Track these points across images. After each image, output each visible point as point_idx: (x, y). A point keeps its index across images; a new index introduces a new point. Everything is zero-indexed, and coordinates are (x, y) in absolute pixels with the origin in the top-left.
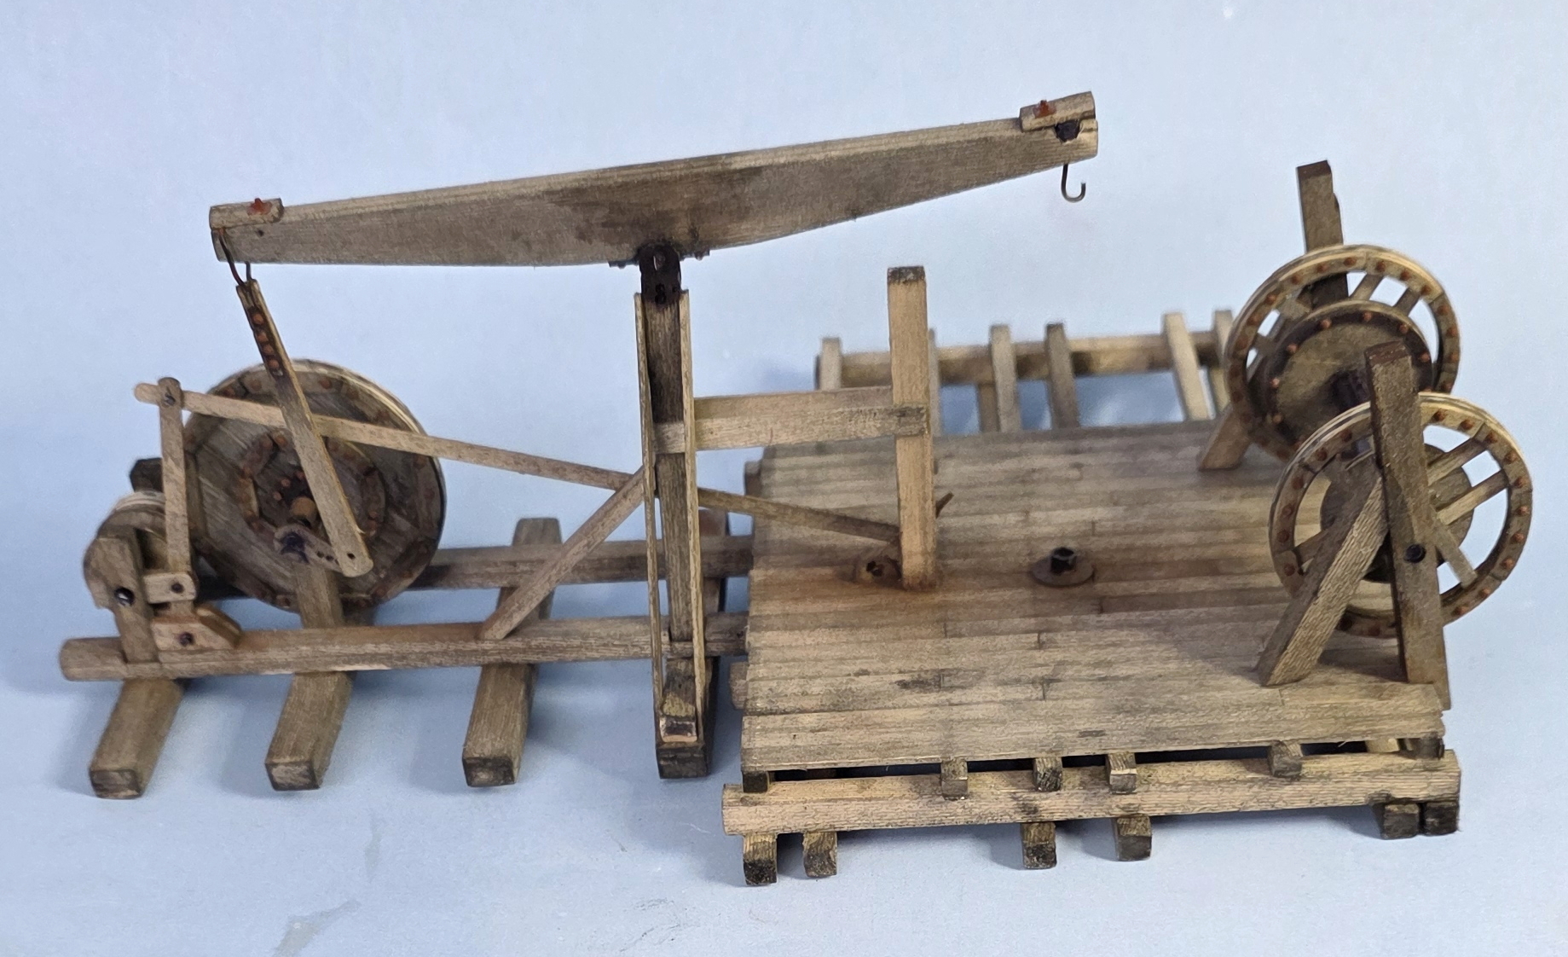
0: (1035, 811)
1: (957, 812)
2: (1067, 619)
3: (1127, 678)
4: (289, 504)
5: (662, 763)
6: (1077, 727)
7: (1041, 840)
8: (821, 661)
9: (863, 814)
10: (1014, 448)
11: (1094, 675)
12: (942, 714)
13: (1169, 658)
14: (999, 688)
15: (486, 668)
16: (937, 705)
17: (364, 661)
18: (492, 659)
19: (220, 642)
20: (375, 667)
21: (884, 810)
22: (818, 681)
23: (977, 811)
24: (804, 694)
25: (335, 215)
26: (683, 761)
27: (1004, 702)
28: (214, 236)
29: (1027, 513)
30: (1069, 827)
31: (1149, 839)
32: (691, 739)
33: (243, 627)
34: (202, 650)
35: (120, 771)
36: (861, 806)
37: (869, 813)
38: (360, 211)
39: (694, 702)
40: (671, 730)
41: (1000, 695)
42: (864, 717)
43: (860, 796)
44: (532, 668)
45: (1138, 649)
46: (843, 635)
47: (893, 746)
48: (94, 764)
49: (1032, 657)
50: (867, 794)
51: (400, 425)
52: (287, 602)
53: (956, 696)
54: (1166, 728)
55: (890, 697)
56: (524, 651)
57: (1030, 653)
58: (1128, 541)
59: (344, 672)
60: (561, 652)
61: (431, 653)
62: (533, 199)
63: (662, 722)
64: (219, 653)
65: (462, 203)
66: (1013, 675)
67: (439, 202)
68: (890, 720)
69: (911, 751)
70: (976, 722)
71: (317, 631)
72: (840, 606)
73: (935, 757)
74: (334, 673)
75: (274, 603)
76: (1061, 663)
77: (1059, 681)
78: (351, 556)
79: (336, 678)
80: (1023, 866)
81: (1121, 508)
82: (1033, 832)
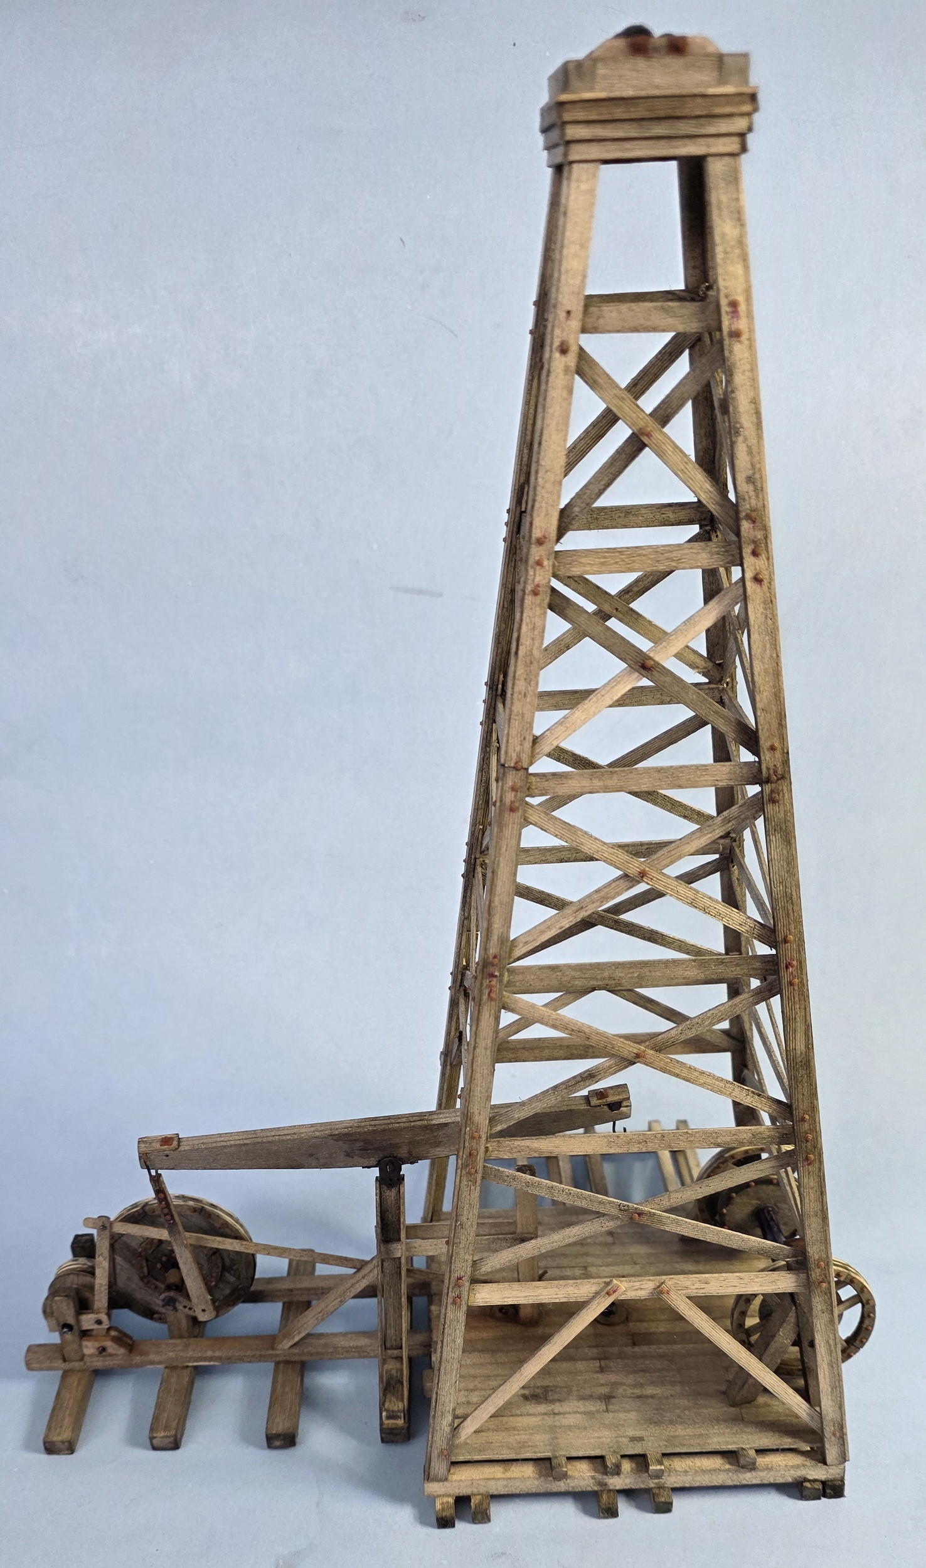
0: (606, 1484)
1: (561, 1486)
2: (614, 1350)
3: (652, 1397)
4: (167, 1271)
5: (383, 1435)
6: (628, 1434)
7: (609, 1503)
8: (476, 1377)
9: (506, 1486)
11: (633, 1393)
12: (549, 1421)
13: (675, 1382)
14: (581, 1402)
15: (277, 1363)
16: (546, 1414)
17: (205, 1361)
18: (281, 1359)
19: (122, 1351)
20: (212, 1363)
21: (518, 1483)
22: (476, 1393)
23: (572, 1485)
24: (468, 1403)
25: (210, 1145)
26: (395, 1435)
27: (584, 1413)
28: (140, 1158)
29: (585, 1268)
30: (627, 1494)
31: (671, 1504)
32: (400, 1422)
33: (134, 1338)
34: (111, 1355)
35: (63, 1442)
36: (505, 1483)
37: (511, 1485)
38: (225, 1144)
39: (402, 1401)
40: (388, 1418)
41: (581, 1406)
42: (504, 1421)
43: (504, 1476)
44: (303, 1364)
45: (658, 1374)
46: (487, 1357)
47: (523, 1445)
48: (46, 1436)
49: (598, 1379)
50: (508, 1475)
52: (160, 1319)
53: (557, 1407)
54: (680, 1437)
55: (518, 1407)
56: (299, 1355)
57: (596, 1376)
59: (193, 1366)
60: (322, 1355)
61: (245, 1356)
62: (321, 1138)
63: (384, 1414)
64: (120, 1357)
65: (283, 1140)
66: (587, 1392)
67: (270, 1139)
68: (520, 1425)
69: (534, 1449)
70: (570, 1428)
71: (178, 1341)
72: (484, 1335)
73: (548, 1454)
74: (187, 1367)
75: (152, 1318)
76: (615, 1384)
77: (614, 1397)
78: (204, 1310)
79: (189, 1370)
80: (599, 1517)
81: (638, 1267)
82: (605, 1496)
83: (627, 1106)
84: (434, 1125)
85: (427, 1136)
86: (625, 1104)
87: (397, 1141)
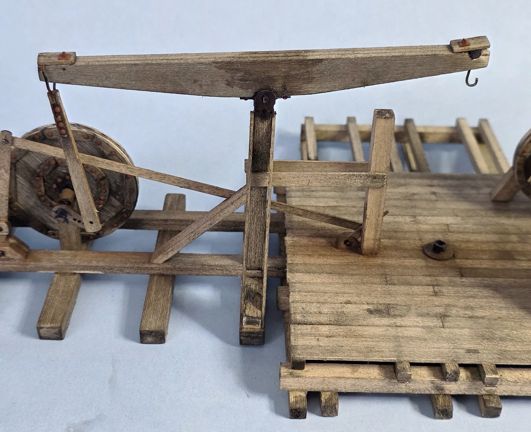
0: (442, 389)
1: (403, 388)
2: (446, 279)
3: (483, 318)
4: (60, 191)
5: (242, 338)
6: (464, 346)
7: (445, 406)
8: (326, 293)
9: (354, 385)
10: (402, 181)
11: (465, 314)
12: (392, 331)
13: (501, 307)
14: (420, 318)
15: (152, 275)
16: (389, 326)
17: (90, 270)
18: (155, 272)
19: (18, 256)
20: (96, 272)
21: (365, 384)
22: (326, 305)
23: (413, 387)
24: (320, 313)
25: (104, 63)
26: (253, 338)
27: (423, 327)
28: (39, 69)
29: (415, 216)
30: (460, 398)
31: (500, 409)
32: (258, 328)
33: (30, 248)
34: (9, 259)
36: (353, 382)
37: (357, 384)
38: (117, 63)
39: (261, 310)
40: (248, 323)
41: (421, 322)
42: (353, 330)
43: (352, 376)
44: (174, 276)
45: (485, 300)
46: (335, 279)
47: (370, 350)
49: (433, 300)
50: (356, 375)
51: (122, 160)
52: (54, 234)
53: (398, 321)
54: (509, 351)
55: (364, 319)
56: (171, 269)
57: (431, 298)
58: (466, 237)
59: (80, 273)
60: (190, 271)
61: (125, 267)
62: (207, 65)
63: (245, 319)
64: (17, 261)
65: (170, 64)
66: (425, 311)
67: (159, 62)
68: (366, 333)
69: (381, 354)
70: (411, 338)
71: (68, 252)
72: (331, 261)
73: (393, 359)
74: (75, 274)
75: (46, 234)
76: (448, 305)
77: (449, 316)
78: (91, 223)
79: (76, 277)
80: (435, 417)
81: (459, 218)
82: (441, 399)
83: (486, 55)
84: (310, 60)
85: (302, 71)
86: (484, 52)
87: (274, 73)
